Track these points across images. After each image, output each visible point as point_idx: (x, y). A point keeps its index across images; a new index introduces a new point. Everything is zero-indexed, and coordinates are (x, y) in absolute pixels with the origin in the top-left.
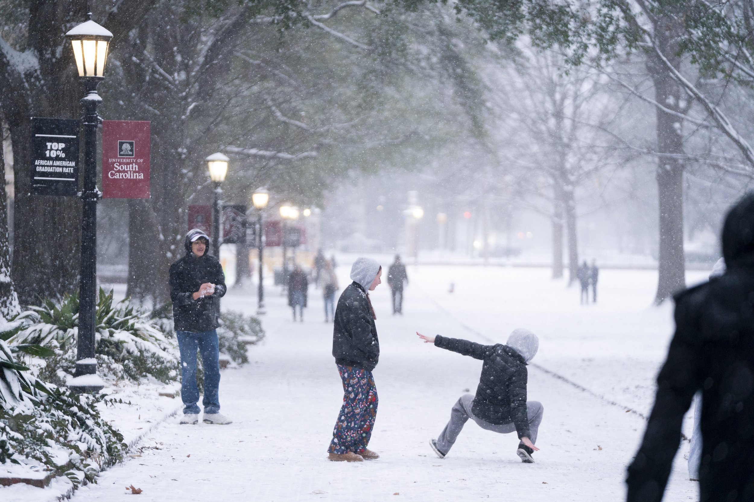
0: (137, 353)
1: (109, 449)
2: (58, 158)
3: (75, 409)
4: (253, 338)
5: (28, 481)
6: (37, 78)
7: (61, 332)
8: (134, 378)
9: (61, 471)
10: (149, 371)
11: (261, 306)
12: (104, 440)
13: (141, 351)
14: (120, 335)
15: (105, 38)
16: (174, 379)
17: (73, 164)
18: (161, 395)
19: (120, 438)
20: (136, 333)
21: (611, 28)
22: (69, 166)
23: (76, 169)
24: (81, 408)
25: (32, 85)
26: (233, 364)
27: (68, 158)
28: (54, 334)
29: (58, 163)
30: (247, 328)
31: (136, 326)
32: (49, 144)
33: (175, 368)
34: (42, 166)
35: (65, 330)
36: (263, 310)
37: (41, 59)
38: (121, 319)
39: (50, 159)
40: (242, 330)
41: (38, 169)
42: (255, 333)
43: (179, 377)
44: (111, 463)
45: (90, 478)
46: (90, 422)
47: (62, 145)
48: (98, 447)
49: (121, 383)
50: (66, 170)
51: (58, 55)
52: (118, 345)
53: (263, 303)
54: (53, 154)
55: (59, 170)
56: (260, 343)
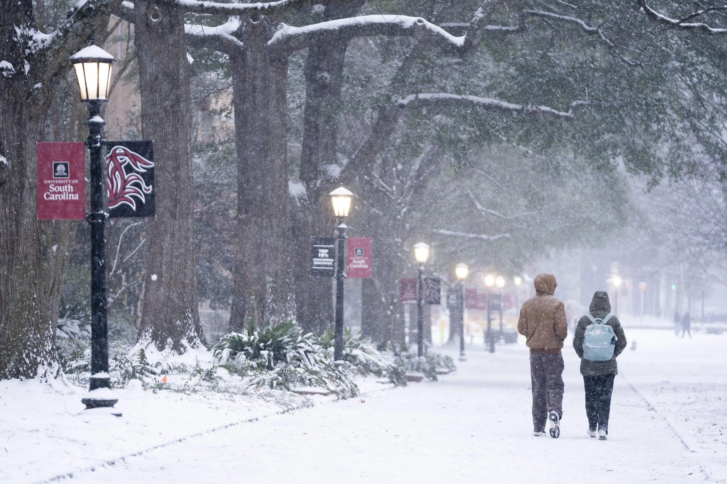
0: (365, 362)
1: (352, 390)
2: (325, 258)
3: (337, 372)
4: (446, 370)
5: (321, 394)
6: (305, 200)
7: (324, 350)
8: (363, 374)
9: (332, 392)
10: (371, 371)
11: (462, 354)
12: (349, 386)
13: (367, 361)
14: (355, 352)
15: (350, 196)
16: (385, 376)
17: (332, 260)
18: (378, 382)
19: (356, 386)
20: (363, 350)
21: (679, 161)
22: (330, 262)
23: (333, 263)
24: (339, 372)
25: (302, 204)
26: (426, 379)
27: (330, 257)
28: (321, 350)
29: (325, 260)
30: (442, 363)
31: (365, 347)
32: (320, 250)
33: (386, 370)
34: (316, 262)
35: (326, 348)
36: (463, 357)
37: (308, 188)
38: (356, 343)
39: (321, 258)
40: (439, 364)
41: (315, 263)
42: (447, 366)
43: (387, 375)
44: (353, 397)
45: (344, 398)
46: (343, 378)
47: (327, 251)
48: (346, 388)
49: (356, 376)
50: (329, 264)
51: (318, 185)
52: (355, 357)
53: (464, 352)
54: (322, 255)
55: (325, 263)
56: (451, 373)
